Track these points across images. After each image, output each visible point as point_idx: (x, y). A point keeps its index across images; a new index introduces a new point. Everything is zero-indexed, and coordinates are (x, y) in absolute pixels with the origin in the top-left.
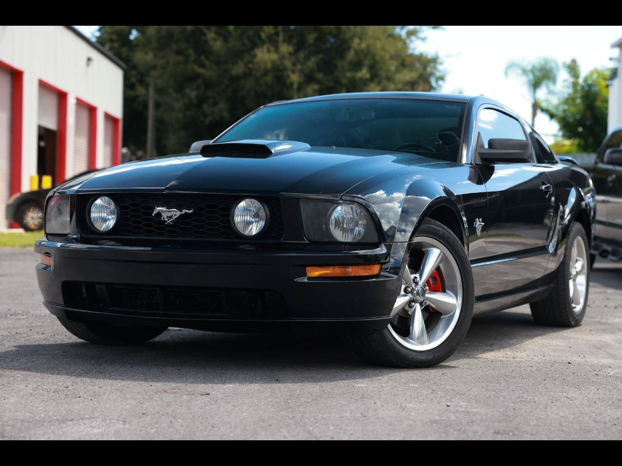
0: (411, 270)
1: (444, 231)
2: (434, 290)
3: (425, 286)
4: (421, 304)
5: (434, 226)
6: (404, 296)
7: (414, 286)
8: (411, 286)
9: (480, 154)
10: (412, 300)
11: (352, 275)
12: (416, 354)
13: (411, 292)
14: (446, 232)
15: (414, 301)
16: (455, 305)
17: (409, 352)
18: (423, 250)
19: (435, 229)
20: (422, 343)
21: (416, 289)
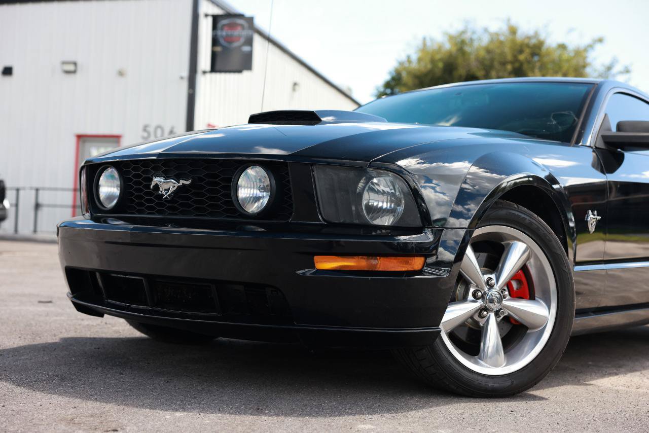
0: (482, 269)
1: (531, 220)
2: (516, 295)
3: (505, 290)
4: (497, 314)
5: (517, 213)
6: (473, 301)
7: (487, 289)
8: (483, 289)
9: (604, 137)
10: (483, 307)
11: (380, 269)
12: (484, 379)
13: (483, 297)
14: (534, 221)
15: (486, 309)
16: (546, 317)
17: (475, 376)
18: (502, 243)
19: (519, 216)
20: (496, 365)
21: (490, 293)
